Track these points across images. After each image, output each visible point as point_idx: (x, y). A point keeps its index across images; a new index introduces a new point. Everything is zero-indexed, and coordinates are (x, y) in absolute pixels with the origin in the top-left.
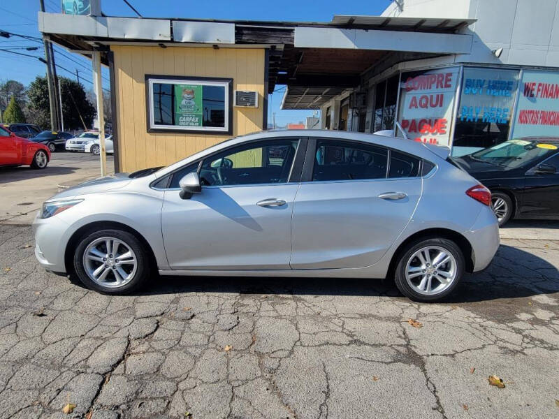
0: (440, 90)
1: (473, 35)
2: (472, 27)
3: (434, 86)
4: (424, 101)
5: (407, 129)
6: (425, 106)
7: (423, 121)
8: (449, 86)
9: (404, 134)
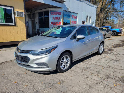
0: (59, 16)
1: (64, 4)
2: (64, 2)
3: (58, 14)
4: (56, 18)
5: (53, 24)
6: (56, 19)
7: (56, 22)
8: (61, 15)
9: (52, 26)
